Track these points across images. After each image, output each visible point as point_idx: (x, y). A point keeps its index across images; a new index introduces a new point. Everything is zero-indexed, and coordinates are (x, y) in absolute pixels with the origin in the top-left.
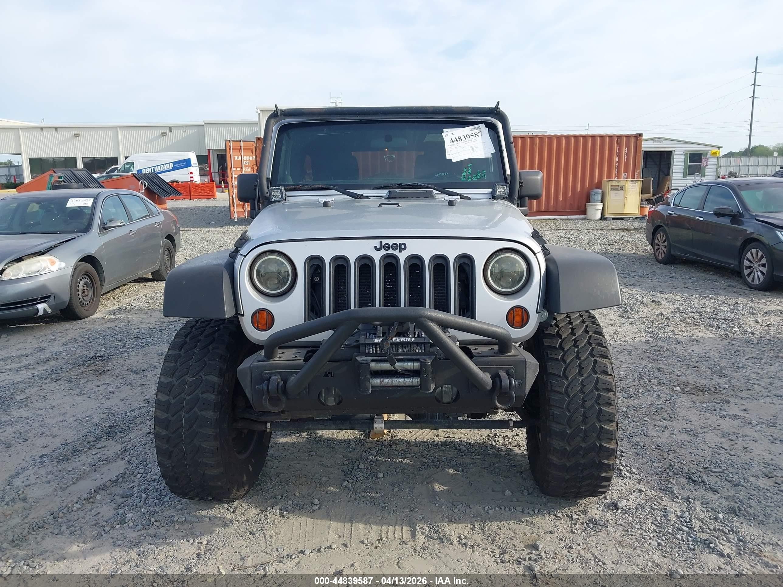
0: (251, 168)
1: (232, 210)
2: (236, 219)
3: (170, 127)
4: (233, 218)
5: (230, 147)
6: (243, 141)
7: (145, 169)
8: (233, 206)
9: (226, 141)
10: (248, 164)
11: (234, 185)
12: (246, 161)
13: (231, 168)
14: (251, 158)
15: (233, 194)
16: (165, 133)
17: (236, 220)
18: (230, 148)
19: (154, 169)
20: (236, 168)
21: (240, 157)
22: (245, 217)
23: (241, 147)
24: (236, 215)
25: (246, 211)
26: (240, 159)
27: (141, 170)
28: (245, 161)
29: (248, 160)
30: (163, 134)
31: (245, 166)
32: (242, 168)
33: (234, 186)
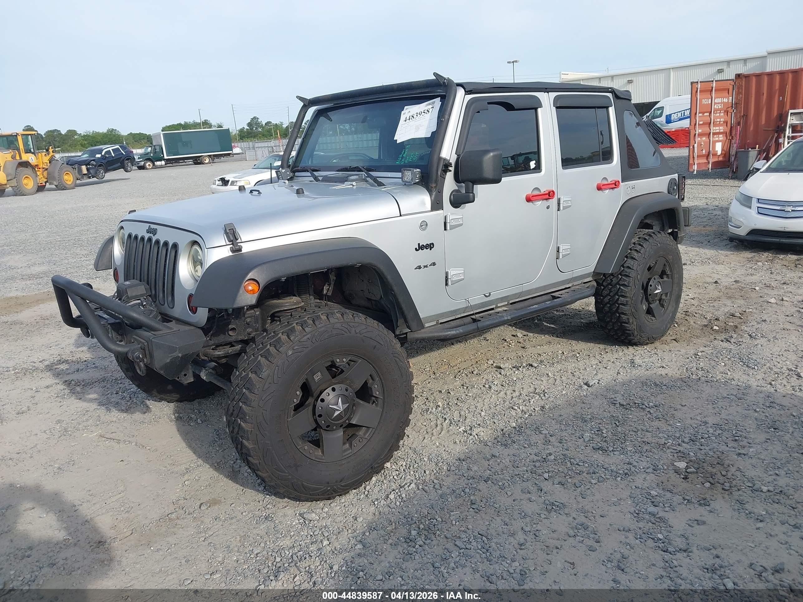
0: (725, 112)
1: (691, 162)
2: (695, 171)
3: (729, 62)
4: (691, 170)
5: (697, 89)
6: (716, 81)
7: (675, 113)
8: (693, 157)
9: (692, 83)
10: (720, 107)
11: (697, 132)
12: (719, 103)
13: (696, 114)
14: (725, 100)
15: (695, 143)
16: (722, 69)
17: (695, 173)
18: (697, 91)
19: (684, 113)
20: (703, 113)
21: (710, 100)
22: (709, 169)
23: (712, 88)
24: (695, 167)
25: (710, 162)
26: (710, 102)
27: (670, 115)
28: (717, 103)
29: (721, 103)
30: (719, 71)
31: (716, 110)
32: (710, 113)
33: (697, 135)
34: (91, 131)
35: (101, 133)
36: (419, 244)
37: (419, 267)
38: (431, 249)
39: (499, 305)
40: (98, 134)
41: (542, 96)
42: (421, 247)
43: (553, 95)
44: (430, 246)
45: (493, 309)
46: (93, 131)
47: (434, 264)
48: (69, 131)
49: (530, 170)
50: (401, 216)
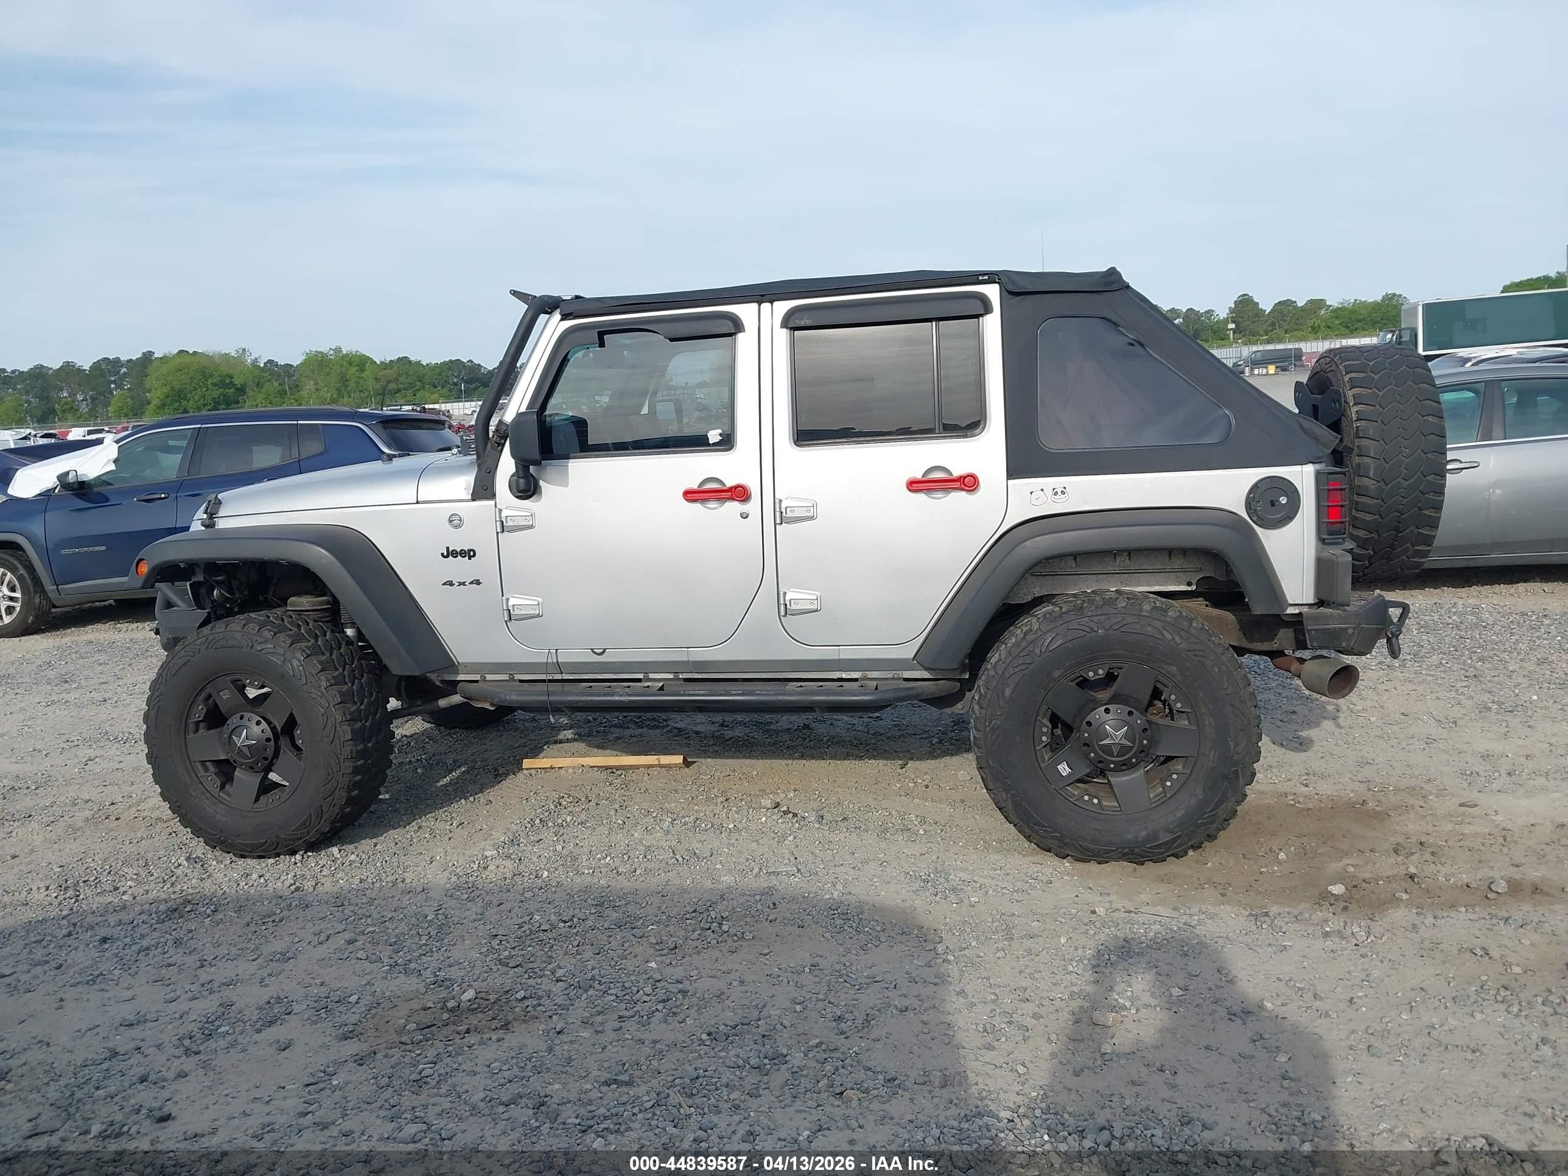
34: (1352, 301)
35: (1370, 303)
36: (448, 548)
37: (451, 584)
38: (470, 559)
39: (651, 676)
40: (1364, 305)
41: (745, 312)
42: (450, 553)
43: (783, 307)
44: (470, 554)
45: (639, 680)
46: (1355, 300)
47: (478, 582)
48: (1311, 302)
49: (709, 445)
50: (418, 502)
